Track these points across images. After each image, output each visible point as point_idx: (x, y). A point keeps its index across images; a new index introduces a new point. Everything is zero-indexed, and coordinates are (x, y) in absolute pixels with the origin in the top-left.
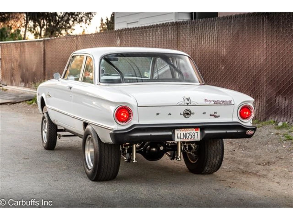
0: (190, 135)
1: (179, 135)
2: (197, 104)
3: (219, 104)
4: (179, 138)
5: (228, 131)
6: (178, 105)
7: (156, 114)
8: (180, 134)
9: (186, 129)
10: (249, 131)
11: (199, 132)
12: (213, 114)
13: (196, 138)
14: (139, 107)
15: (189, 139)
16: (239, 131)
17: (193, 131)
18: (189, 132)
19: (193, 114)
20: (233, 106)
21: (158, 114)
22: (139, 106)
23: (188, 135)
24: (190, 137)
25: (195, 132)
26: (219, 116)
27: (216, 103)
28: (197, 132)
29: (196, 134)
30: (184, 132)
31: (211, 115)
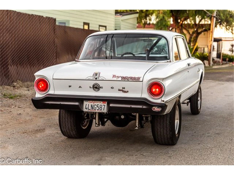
0: (97, 107)
1: (87, 106)
2: (105, 79)
3: (126, 80)
4: (87, 109)
5: (133, 106)
6: (87, 79)
7: (68, 86)
8: (89, 105)
9: (93, 102)
10: (155, 108)
11: (106, 104)
12: (122, 89)
13: (103, 110)
14: (53, 80)
15: (96, 110)
16: (144, 107)
17: (100, 104)
18: (96, 104)
19: (102, 88)
20: (142, 82)
21: (70, 86)
22: (54, 78)
23: (95, 106)
24: (97, 108)
25: (102, 104)
26: (128, 92)
27: (124, 79)
28: (104, 104)
29: (103, 106)
30: (92, 104)
31: (119, 90)
